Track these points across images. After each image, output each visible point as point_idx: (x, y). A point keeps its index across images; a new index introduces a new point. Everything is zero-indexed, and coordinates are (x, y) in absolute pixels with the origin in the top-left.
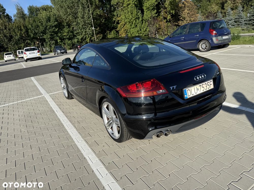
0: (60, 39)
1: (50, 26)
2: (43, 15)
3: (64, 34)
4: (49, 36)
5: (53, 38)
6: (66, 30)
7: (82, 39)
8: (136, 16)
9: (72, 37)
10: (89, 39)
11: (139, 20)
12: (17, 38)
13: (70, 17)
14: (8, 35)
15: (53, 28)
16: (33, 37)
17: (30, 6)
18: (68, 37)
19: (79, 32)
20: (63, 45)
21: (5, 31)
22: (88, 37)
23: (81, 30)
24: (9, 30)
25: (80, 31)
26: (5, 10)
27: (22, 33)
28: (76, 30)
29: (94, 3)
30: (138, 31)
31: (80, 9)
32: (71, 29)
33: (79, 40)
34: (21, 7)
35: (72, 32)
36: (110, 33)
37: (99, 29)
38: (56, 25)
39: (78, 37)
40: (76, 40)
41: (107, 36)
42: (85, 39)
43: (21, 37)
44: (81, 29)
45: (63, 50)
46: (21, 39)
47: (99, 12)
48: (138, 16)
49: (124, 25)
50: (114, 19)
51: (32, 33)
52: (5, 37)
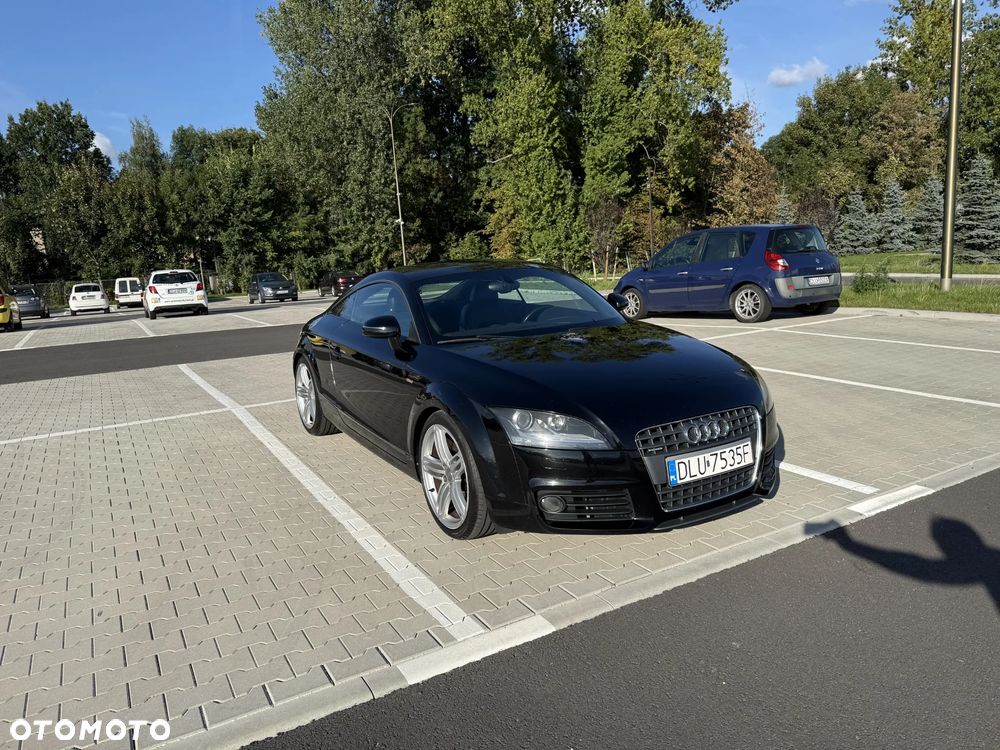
0: (276, 247)
1: (246, 203)
2: (229, 162)
3: (293, 233)
4: (237, 237)
5: (253, 244)
6: (301, 218)
7: (355, 254)
8: (554, 190)
9: (319, 245)
10: (379, 256)
11: (563, 204)
12: (122, 234)
13: (321, 178)
14: (92, 222)
15: (256, 210)
16: (181, 234)
17: (181, 129)
18: (305, 243)
19: (348, 229)
20: (282, 271)
21: (83, 208)
22: (377, 248)
23: (354, 223)
24: (100, 204)
25: (349, 225)
26: (92, 135)
27: (144, 219)
28: (336, 223)
29: (410, 136)
30: (558, 241)
31: (357, 155)
32: (320, 216)
33: (343, 256)
34: (151, 130)
35: (323, 228)
36: (457, 240)
37: (420, 226)
38: (268, 198)
39: (341, 246)
40: (332, 258)
41: (447, 251)
42: (369, 255)
43: (138, 235)
44: (358, 220)
45: (284, 289)
46: (137, 238)
47: (423, 166)
48: (561, 189)
49: (513, 216)
50: (476, 195)
51: (179, 222)
52: (79, 228)
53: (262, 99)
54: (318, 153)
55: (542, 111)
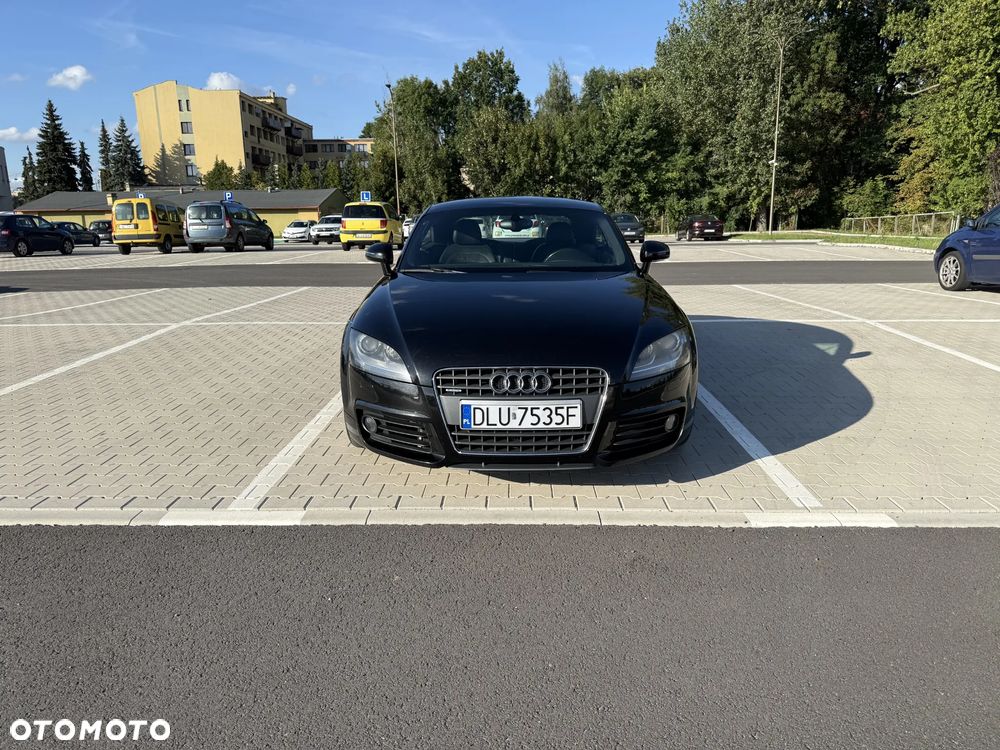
0: (651, 189)
1: (628, 144)
2: (621, 99)
3: (670, 175)
4: (616, 177)
5: (630, 184)
6: (680, 160)
7: (730, 198)
8: (989, 128)
9: (694, 187)
10: (757, 201)
12: (518, 172)
13: (708, 116)
14: (496, 161)
15: (637, 151)
16: (566, 173)
17: (593, 72)
18: (680, 185)
19: (728, 171)
20: (654, 212)
21: (491, 148)
22: (755, 191)
23: (735, 165)
24: (504, 145)
25: (730, 168)
26: (517, 80)
27: (536, 158)
28: (716, 165)
29: (815, 66)
30: (984, 191)
31: (749, 90)
32: (701, 157)
33: (717, 199)
34: (564, 73)
35: (701, 170)
36: (855, 186)
37: (810, 169)
38: (651, 138)
39: (718, 189)
40: (705, 201)
41: (841, 198)
42: (745, 199)
43: (530, 172)
44: (739, 161)
46: (529, 177)
47: (829, 100)
48: (998, 126)
49: (933, 159)
50: (890, 133)
51: (566, 161)
52: (486, 166)
53: (664, 35)
54: (709, 90)
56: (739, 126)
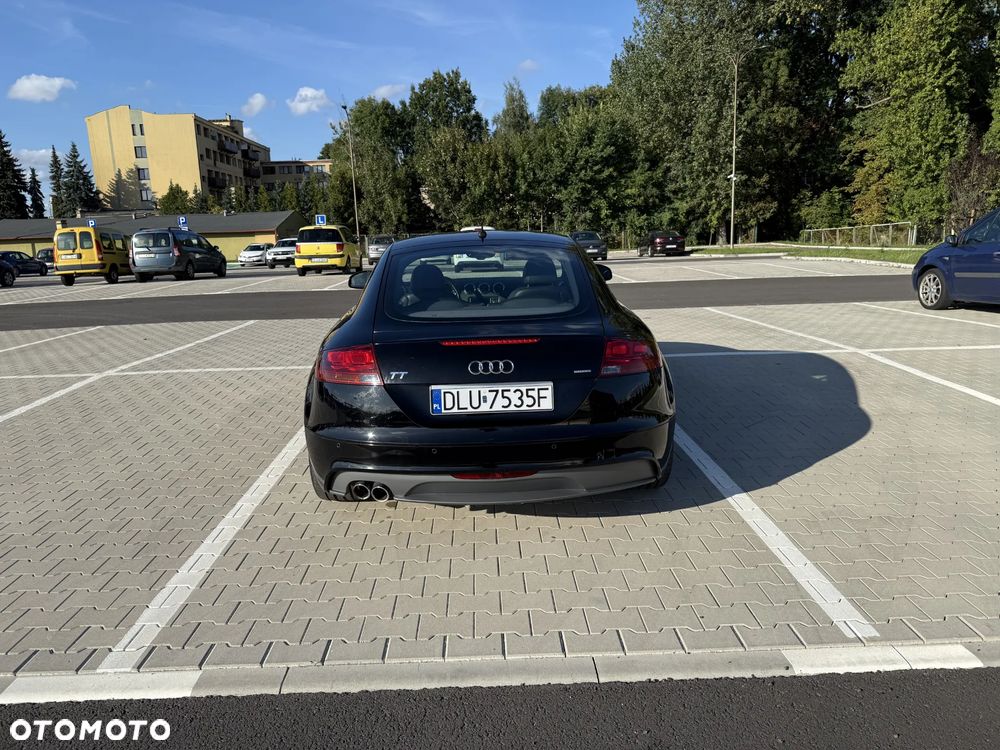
0: (612, 205)
1: (587, 161)
2: (577, 120)
3: (629, 191)
4: (576, 195)
5: (590, 201)
6: (639, 176)
7: (690, 212)
8: (941, 139)
9: (654, 202)
10: (716, 215)
11: (951, 156)
12: (478, 191)
13: (666, 132)
14: (456, 180)
15: (596, 168)
16: (526, 192)
17: (550, 90)
18: (640, 201)
19: (687, 186)
20: (615, 228)
21: (450, 167)
22: (715, 206)
23: (693, 180)
24: (463, 164)
25: (688, 182)
26: (474, 100)
27: (496, 177)
28: (674, 180)
29: (767, 82)
30: (939, 201)
31: (706, 107)
32: (659, 173)
33: (677, 215)
34: (520, 92)
35: (660, 185)
36: (811, 198)
37: (767, 182)
38: (609, 155)
40: (666, 216)
41: (799, 209)
42: (705, 214)
43: (491, 191)
44: (698, 176)
45: (594, 248)
46: (489, 195)
47: (782, 115)
48: (950, 137)
49: (888, 170)
50: (843, 145)
51: (526, 180)
52: (445, 185)
53: (620, 52)
54: (665, 107)
55: (936, 43)
56: (696, 141)
